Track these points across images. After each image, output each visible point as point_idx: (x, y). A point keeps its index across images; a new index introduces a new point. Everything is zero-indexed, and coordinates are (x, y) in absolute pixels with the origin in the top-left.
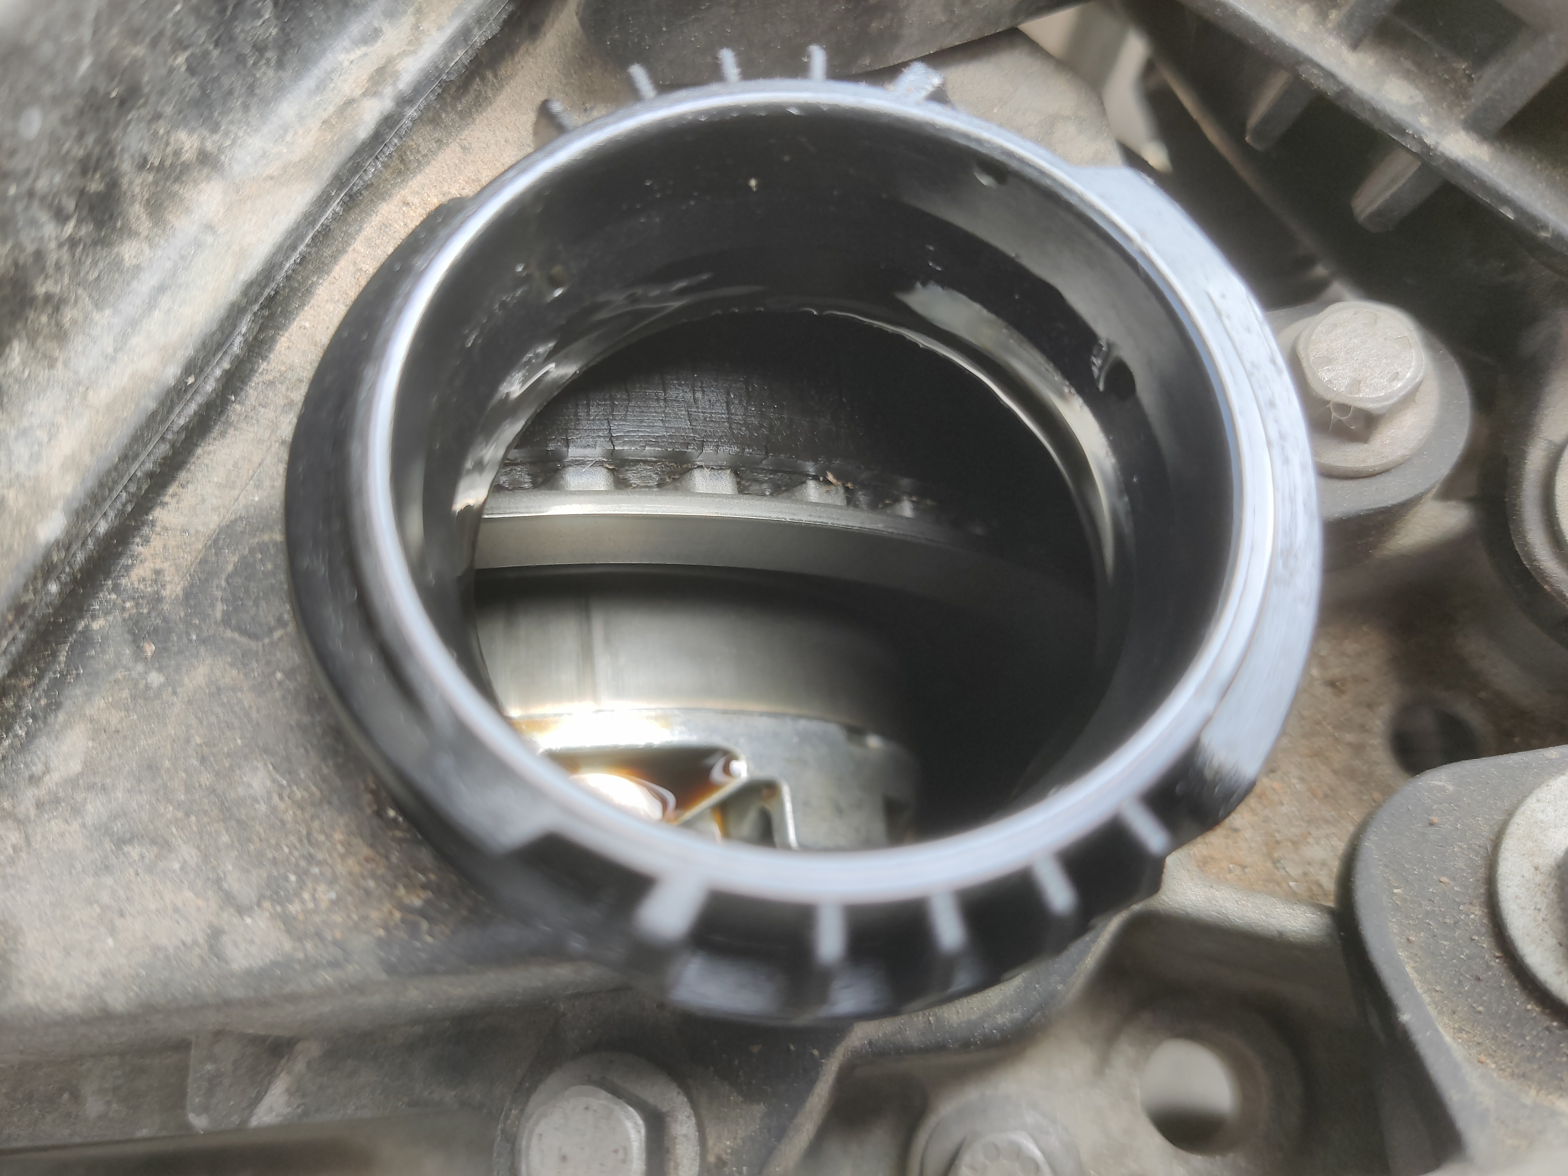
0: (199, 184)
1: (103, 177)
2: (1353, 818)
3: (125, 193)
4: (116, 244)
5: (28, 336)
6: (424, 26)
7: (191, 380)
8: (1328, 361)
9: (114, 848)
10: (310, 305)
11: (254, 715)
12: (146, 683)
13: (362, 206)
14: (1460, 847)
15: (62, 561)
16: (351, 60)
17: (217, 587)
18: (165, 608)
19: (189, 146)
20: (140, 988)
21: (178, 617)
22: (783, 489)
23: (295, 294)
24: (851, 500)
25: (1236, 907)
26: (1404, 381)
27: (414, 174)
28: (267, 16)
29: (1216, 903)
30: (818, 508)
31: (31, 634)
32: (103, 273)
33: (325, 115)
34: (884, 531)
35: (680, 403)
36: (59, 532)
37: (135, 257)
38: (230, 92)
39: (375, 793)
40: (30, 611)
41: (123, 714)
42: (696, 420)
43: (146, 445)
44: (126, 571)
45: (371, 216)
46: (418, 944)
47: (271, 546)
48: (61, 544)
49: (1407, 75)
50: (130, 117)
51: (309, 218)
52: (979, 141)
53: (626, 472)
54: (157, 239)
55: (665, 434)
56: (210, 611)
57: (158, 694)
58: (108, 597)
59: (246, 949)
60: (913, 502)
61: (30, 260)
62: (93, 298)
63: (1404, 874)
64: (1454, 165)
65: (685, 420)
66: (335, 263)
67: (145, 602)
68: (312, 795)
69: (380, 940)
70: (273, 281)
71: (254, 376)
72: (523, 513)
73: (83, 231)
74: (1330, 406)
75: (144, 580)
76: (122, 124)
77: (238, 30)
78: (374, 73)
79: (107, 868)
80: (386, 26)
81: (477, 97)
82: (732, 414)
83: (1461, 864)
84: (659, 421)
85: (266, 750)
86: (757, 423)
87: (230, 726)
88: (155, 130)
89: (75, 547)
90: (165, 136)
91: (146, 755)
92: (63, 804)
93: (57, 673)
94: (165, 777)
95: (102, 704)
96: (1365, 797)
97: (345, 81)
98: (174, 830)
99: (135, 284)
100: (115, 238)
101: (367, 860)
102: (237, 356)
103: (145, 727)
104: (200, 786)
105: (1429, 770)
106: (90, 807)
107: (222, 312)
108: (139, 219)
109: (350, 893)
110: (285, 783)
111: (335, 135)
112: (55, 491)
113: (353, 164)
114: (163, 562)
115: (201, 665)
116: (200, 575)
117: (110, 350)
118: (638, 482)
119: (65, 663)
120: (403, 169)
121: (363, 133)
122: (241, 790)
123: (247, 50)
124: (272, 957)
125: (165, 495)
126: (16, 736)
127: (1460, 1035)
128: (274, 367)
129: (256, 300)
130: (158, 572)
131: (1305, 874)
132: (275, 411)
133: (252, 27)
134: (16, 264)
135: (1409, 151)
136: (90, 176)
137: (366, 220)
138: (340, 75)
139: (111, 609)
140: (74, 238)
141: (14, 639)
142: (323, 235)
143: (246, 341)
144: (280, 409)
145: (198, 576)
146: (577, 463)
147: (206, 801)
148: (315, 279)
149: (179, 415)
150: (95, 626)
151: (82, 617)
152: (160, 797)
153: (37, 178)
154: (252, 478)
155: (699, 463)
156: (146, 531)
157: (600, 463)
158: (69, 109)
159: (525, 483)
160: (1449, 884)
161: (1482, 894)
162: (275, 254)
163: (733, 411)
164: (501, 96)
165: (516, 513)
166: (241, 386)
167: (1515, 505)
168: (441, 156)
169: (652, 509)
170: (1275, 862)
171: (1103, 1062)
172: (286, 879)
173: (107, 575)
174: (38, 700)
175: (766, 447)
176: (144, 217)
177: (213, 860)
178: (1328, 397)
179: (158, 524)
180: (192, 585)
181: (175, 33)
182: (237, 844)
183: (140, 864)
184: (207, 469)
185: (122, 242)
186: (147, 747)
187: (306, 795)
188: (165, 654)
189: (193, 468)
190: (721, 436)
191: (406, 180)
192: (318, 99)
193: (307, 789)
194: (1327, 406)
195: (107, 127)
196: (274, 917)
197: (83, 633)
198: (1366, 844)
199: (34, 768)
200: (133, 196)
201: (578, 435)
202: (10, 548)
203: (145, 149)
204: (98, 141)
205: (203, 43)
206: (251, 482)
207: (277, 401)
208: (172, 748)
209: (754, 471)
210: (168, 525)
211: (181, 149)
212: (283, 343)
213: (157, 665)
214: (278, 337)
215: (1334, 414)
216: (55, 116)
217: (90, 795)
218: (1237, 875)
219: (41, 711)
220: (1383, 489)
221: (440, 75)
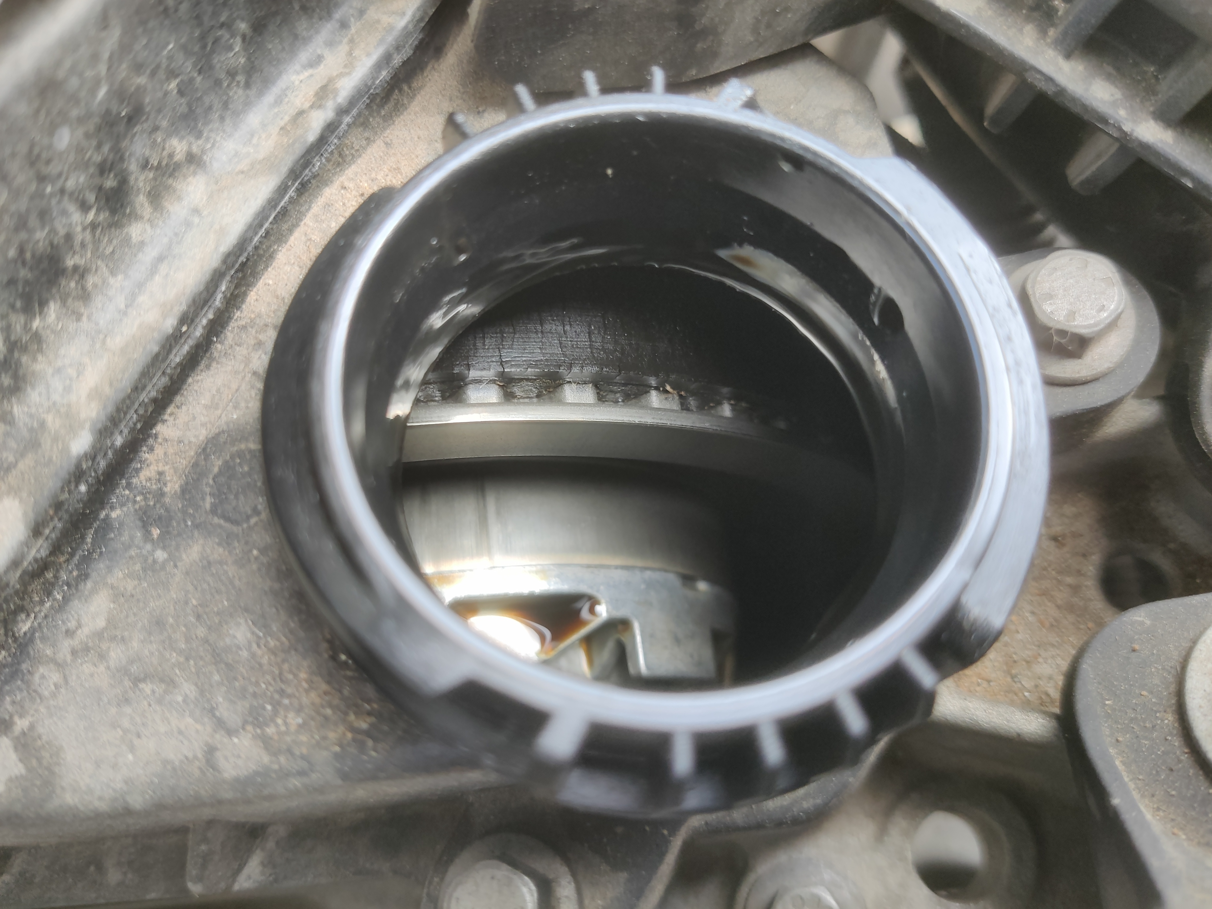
0: (187, 178)
1: (116, 176)
2: (1073, 643)
3: (132, 187)
4: (126, 226)
5: (61, 298)
6: (356, 53)
7: (184, 329)
8: (1050, 296)
9: (132, 685)
10: (272, 267)
11: (237, 582)
12: (154, 558)
13: (311, 191)
14: (1156, 668)
15: (89, 468)
16: (300, 80)
17: (206, 485)
18: (167, 501)
19: (180, 150)
20: (154, 792)
21: (177, 508)
22: (632, 397)
23: (261, 259)
24: (685, 407)
25: (984, 715)
26: (1109, 311)
27: (350, 165)
28: (237, 49)
29: (969, 712)
30: (659, 413)
31: (66, 524)
32: (116, 248)
33: (282, 123)
34: (710, 429)
35: (554, 334)
36: (87, 447)
37: (140, 235)
38: (210, 108)
39: (330, 642)
40: (66, 507)
41: (136, 582)
42: (566, 347)
43: (151, 379)
44: (136, 473)
45: (318, 198)
46: (365, 758)
47: (247, 453)
48: (88, 456)
49: (1109, 77)
50: (135, 130)
51: (272, 203)
52: (782, 139)
53: (513, 388)
54: (156, 220)
55: (542, 358)
56: (201, 503)
57: (163, 567)
58: (123, 493)
59: (234, 762)
60: (731, 405)
61: (62, 241)
62: (109, 267)
63: (1113, 689)
64: (1146, 147)
65: (558, 347)
66: (291, 234)
67: (151, 496)
68: (282, 643)
69: (336, 756)
70: (245, 251)
71: (230, 322)
72: (436, 421)
73: (102, 217)
74: (1053, 331)
75: (150, 479)
76: (129, 136)
77: (215, 61)
78: (319, 90)
79: (127, 700)
80: (326, 53)
81: (396, 104)
82: (593, 342)
83: (1156, 681)
84: (538, 349)
85: (246, 610)
86: (612, 348)
87: (218, 592)
88: (154, 139)
89: (99, 458)
90: (162, 143)
91: (155, 614)
92: (92, 651)
93: (85, 551)
94: (169, 630)
95: (120, 575)
96: (1082, 627)
97: (296, 96)
98: (177, 671)
99: (140, 255)
100: (125, 222)
101: (325, 693)
102: (219, 309)
103: (153, 592)
104: (197, 637)
105: (1131, 609)
106: (112, 654)
107: (207, 276)
108: (143, 207)
109: (313, 719)
110: (261, 634)
111: (290, 139)
112: (83, 415)
113: (304, 161)
114: (164, 466)
115: (195, 545)
116: (193, 475)
117: (122, 306)
118: (522, 394)
119: (91, 543)
120: (341, 161)
121: (312, 137)
122: (228, 641)
123: (223, 76)
124: (254, 768)
125: (164, 414)
126: (55, 600)
127: (1158, 813)
128: (246, 315)
129: (233, 266)
130: (161, 474)
131: (1036, 686)
132: (247, 349)
133: (226, 59)
134: (52, 244)
135: (1111, 136)
136: (106, 176)
137: (313, 201)
138: (293, 91)
139: (125, 502)
140: (95, 223)
141: (54, 528)
142: (282, 215)
143: (225, 297)
144: (251, 348)
145: (191, 476)
146: (475, 382)
147: (201, 649)
148: (276, 247)
149: (175, 355)
150: (114, 515)
151: (103, 508)
152: (166, 646)
153: (66, 179)
154: (231, 400)
155: (568, 380)
156: (150, 442)
157: (494, 382)
158: (91, 126)
159: (436, 397)
160: (1148, 697)
161: (1173, 704)
162: (246, 231)
163: (594, 339)
164: (414, 103)
165: (431, 421)
166: (221, 330)
167: (1195, 403)
168: (369, 151)
169: (533, 416)
170: (1013, 677)
171: (882, 833)
172: (264, 708)
173: (122, 476)
174: (71, 572)
175: (619, 366)
176: (147, 204)
177: (207, 694)
178: (1051, 324)
179: (160, 436)
180: (187, 484)
181: (168, 66)
182: (225, 682)
183: (152, 698)
184: (197, 394)
185: (130, 224)
186: (155, 608)
187: (278, 643)
188: (167, 537)
189: (185, 393)
190: (585, 359)
191: (343, 169)
192: (276, 110)
193: (278, 640)
194: (1050, 332)
195: (118, 139)
196: (255, 737)
197: (104, 520)
198: (1084, 666)
199: (69, 624)
200: (139, 189)
201: (476, 360)
202: (50, 460)
203: (147, 153)
204: (111, 149)
205: (190, 72)
206: (231, 404)
207: (249, 341)
208: (174, 609)
209: (610, 384)
210: (167, 437)
211: (174, 152)
212: (252, 296)
213: (161, 545)
214: (248, 292)
215: (1055, 338)
216: (80, 132)
217: (112, 645)
218: (984, 688)
219: (74, 580)
220: (1094, 394)
221: (369, 90)
